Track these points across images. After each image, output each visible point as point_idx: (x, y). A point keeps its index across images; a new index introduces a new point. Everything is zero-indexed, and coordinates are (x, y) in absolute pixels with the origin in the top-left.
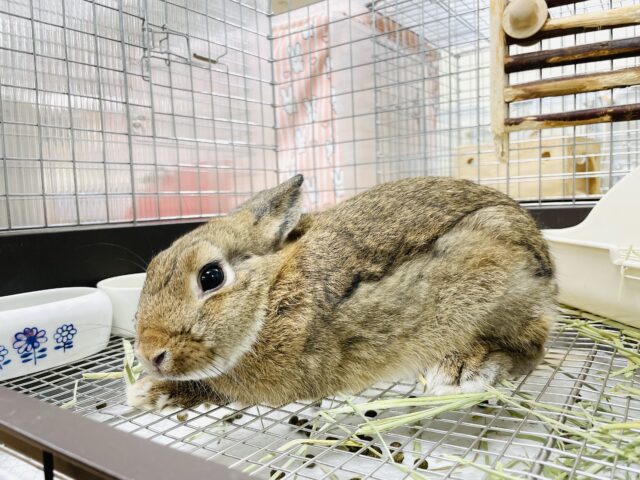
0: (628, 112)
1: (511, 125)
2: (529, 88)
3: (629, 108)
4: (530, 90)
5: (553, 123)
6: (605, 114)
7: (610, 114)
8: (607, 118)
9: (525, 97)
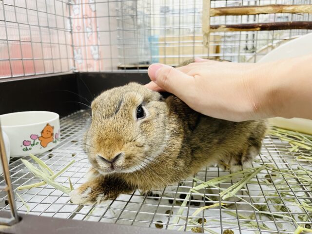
0: (268, 27)
1: (213, 28)
2: (223, 10)
3: (269, 25)
4: (223, 11)
5: (233, 29)
6: (258, 27)
7: (260, 27)
8: (259, 29)
9: (220, 15)
